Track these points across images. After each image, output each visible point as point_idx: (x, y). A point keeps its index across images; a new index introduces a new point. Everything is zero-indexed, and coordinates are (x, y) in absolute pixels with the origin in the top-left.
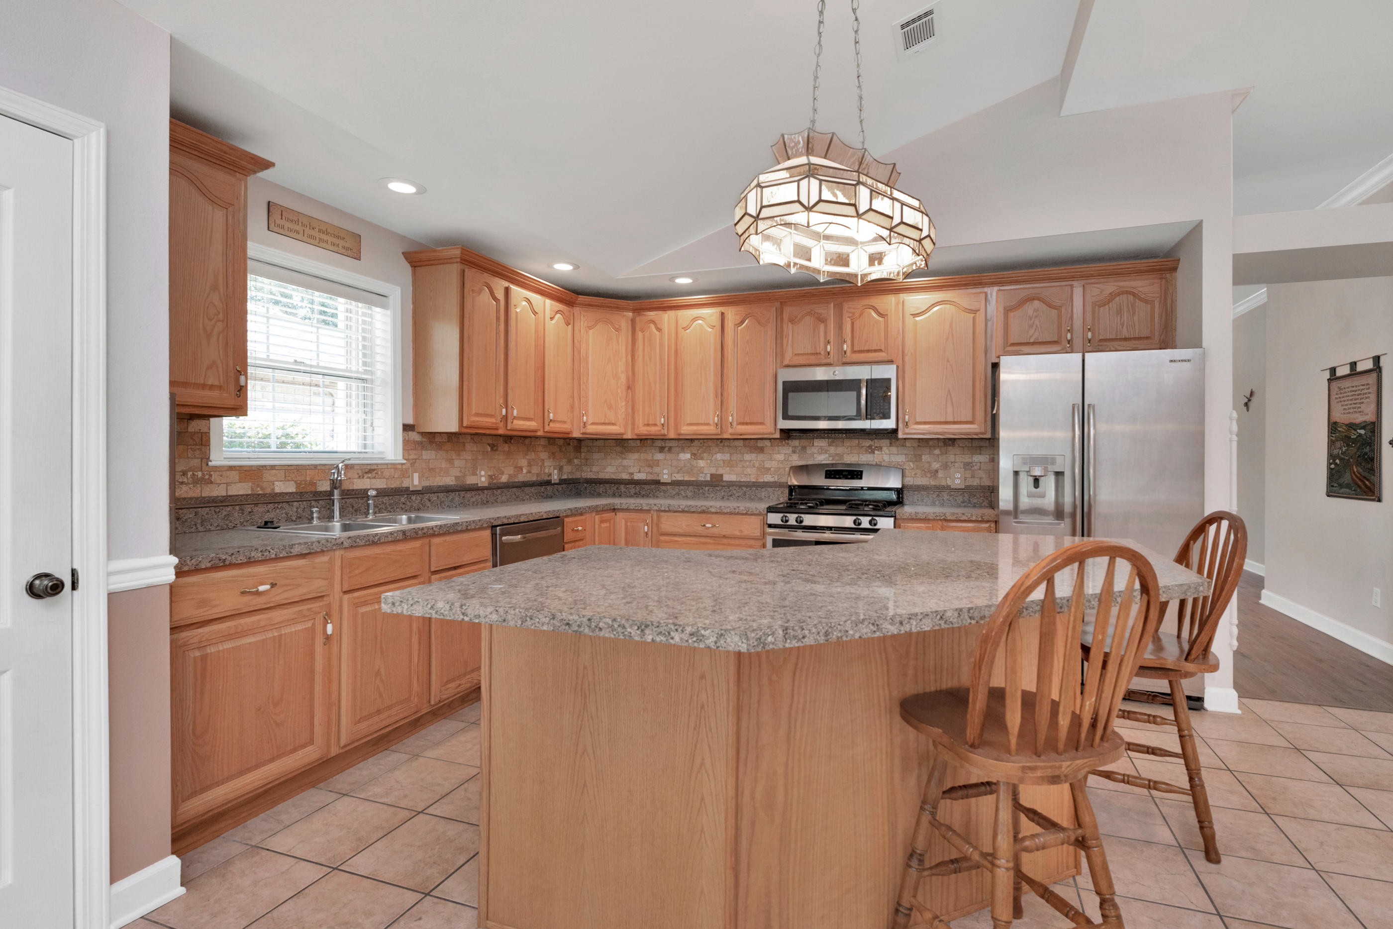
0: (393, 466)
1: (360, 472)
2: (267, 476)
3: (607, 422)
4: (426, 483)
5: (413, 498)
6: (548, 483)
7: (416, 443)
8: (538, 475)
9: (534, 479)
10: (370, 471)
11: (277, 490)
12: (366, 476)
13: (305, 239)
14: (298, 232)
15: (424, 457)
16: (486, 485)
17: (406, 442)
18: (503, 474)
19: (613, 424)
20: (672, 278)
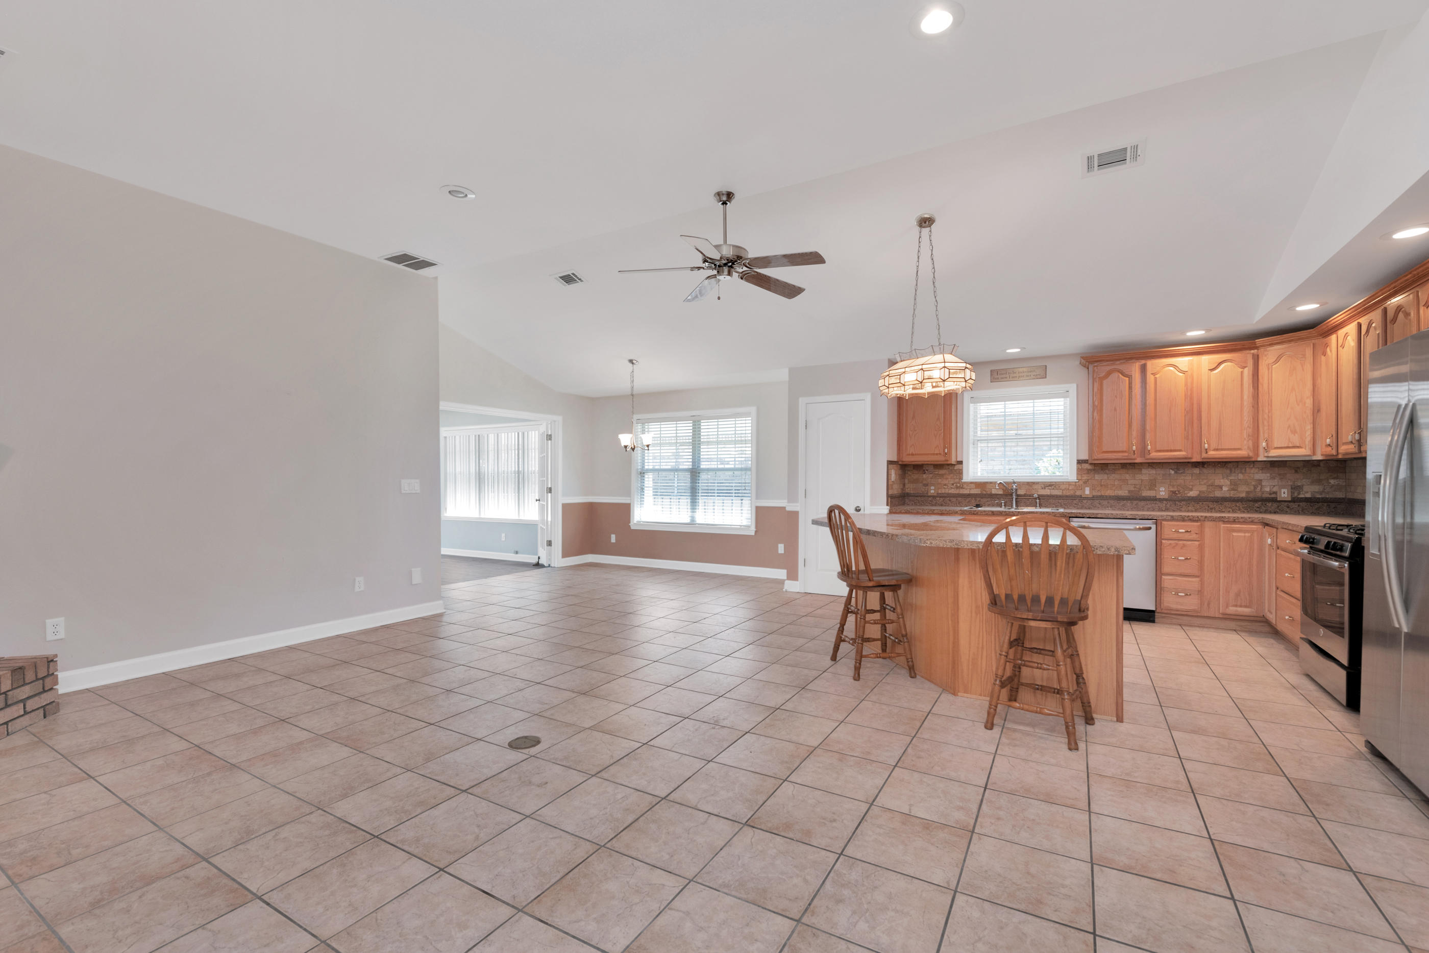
0: (1069, 483)
1: (1043, 486)
2: (989, 486)
3: (1290, 445)
4: (1095, 493)
5: (1085, 501)
6: (1274, 500)
7: (1088, 470)
8: (1248, 492)
9: (1243, 495)
10: (1050, 485)
11: (993, 492)
12: (1047, 488)
13: (1011, 379)
14: (1006, 378)
15: (1096, 478)
16: (1166, 497)
17: (1078, 470)
18: (1191, 490)
19: (1298, 447)
20: (1292, 308)
